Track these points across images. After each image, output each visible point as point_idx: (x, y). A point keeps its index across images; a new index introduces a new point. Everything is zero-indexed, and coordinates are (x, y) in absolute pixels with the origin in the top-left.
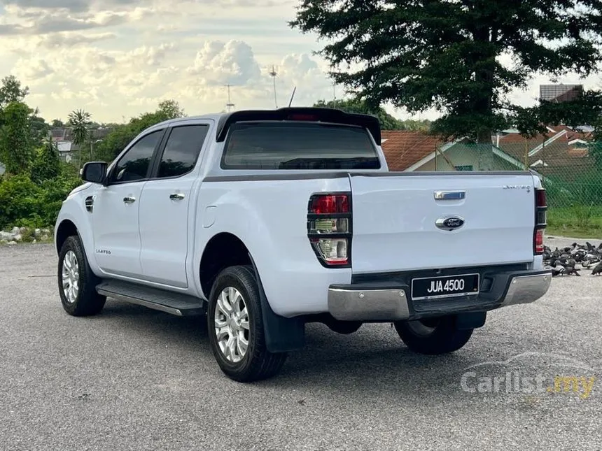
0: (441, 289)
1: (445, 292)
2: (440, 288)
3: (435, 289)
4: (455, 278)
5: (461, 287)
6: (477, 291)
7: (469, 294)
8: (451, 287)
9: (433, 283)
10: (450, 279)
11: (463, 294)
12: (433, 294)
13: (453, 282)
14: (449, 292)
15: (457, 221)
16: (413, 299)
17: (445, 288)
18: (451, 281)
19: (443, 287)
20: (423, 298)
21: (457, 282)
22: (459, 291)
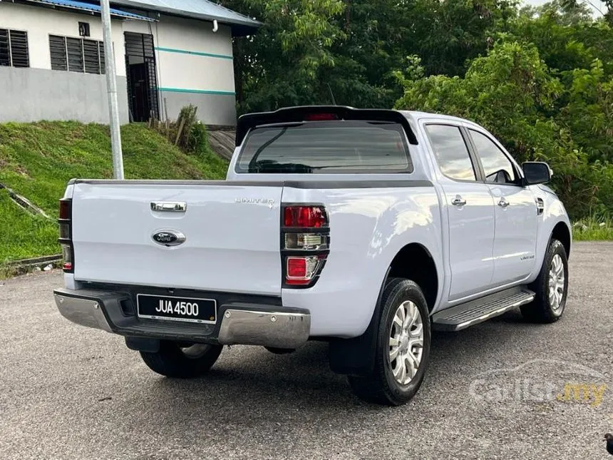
0: (171, 310)
1: (175, 315)
2: (169, 309)
3: (164, 309)
4: (187, 301)
5: (195, 312)
6: (214, 320)
7: (203, 321)
8: (183, 310)
9: (161, 302)
10: (181, 300)
11: (196, 321)
12: (161, 314)
13: (185, 305)
14: (181, 316)
15: (168, 236)
16: (140, 316)
17: (175, 310)
18: (182, 303)
19: (173, 309)
20: (150, 317)
21: (189, 306)
22: (192, 317)
